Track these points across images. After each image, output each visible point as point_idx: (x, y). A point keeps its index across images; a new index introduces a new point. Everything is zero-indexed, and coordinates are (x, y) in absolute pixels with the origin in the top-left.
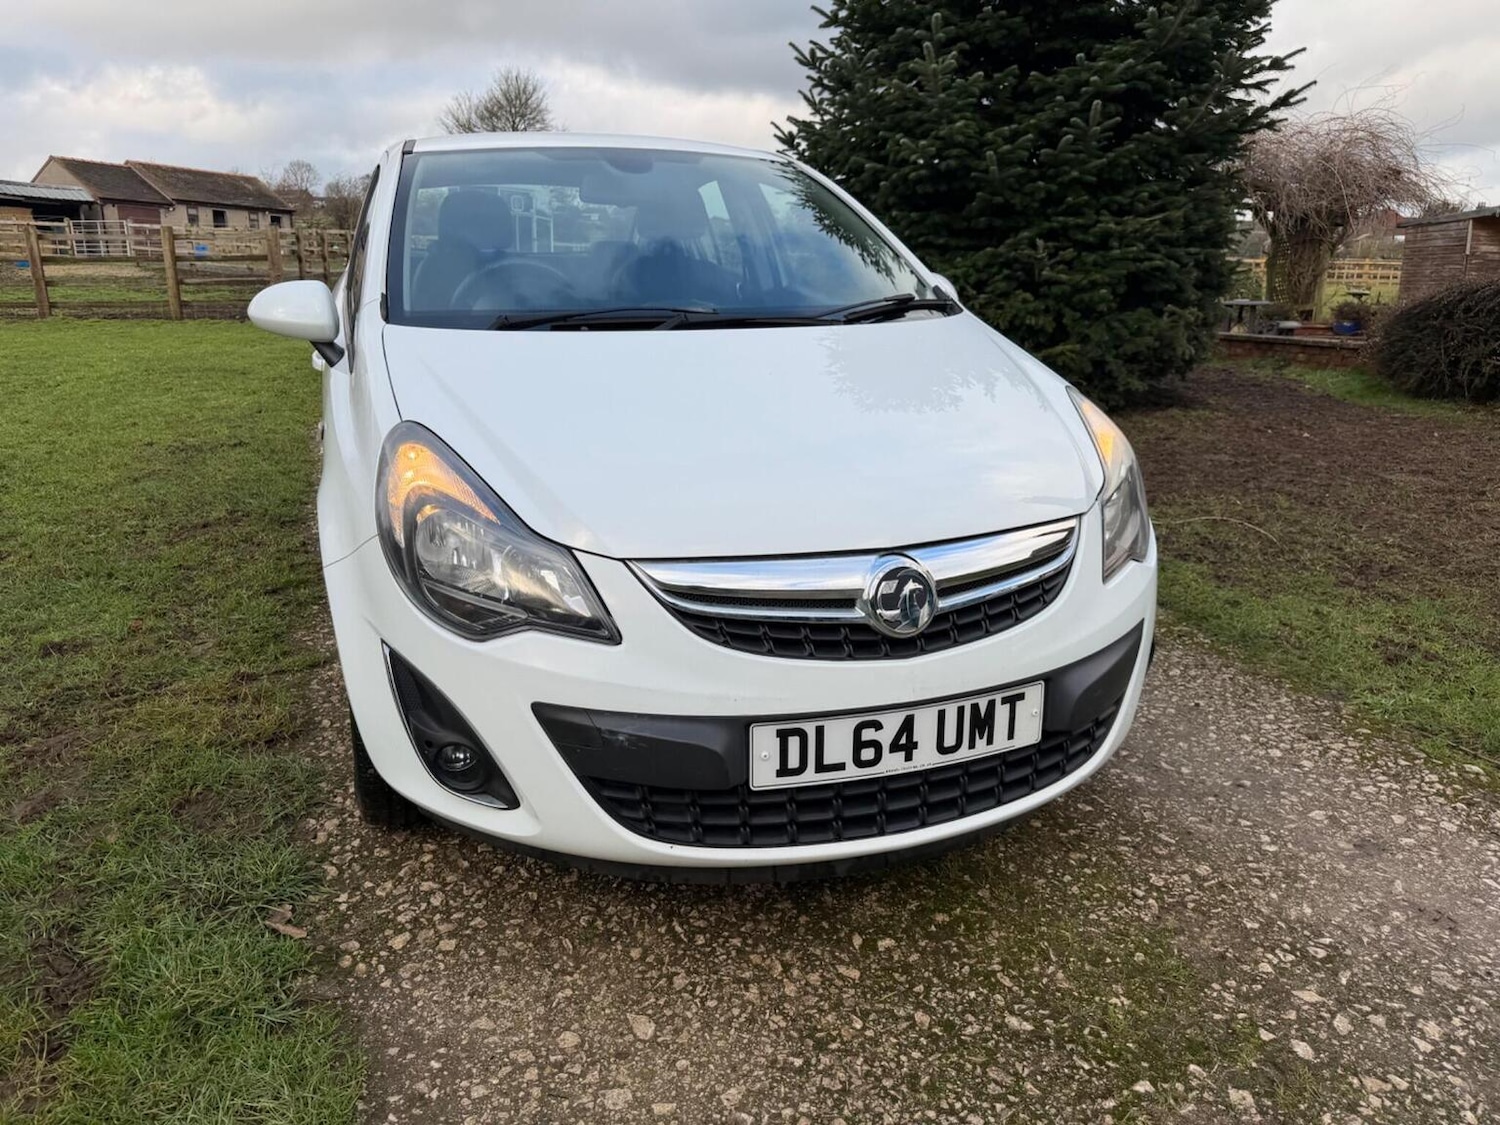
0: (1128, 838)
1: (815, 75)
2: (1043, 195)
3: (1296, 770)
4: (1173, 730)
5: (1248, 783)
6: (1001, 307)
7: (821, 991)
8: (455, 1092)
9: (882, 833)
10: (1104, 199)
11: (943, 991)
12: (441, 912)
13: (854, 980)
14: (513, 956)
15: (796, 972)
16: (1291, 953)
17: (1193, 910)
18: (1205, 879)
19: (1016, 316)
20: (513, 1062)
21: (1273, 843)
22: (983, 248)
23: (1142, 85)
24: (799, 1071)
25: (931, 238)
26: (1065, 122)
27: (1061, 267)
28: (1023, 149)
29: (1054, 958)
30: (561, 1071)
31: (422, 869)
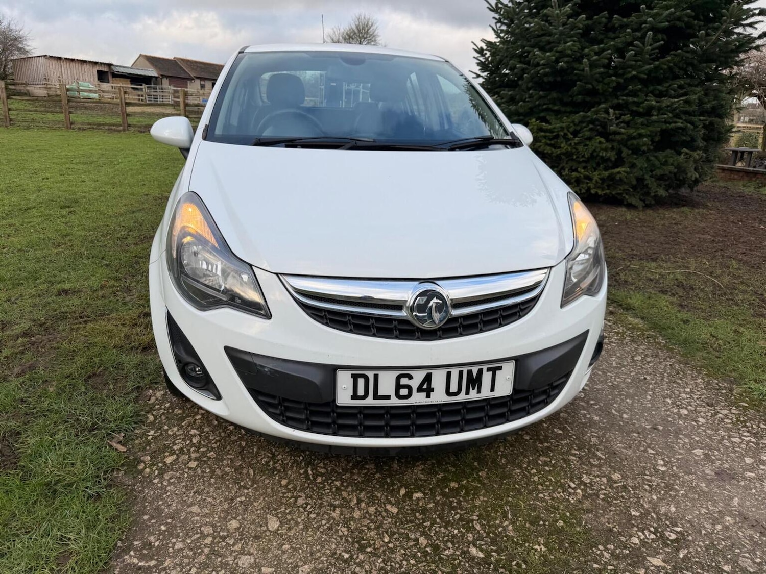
0: (577, 452)
1: (497, 16)
2: (614, 84)
3: (693, 423)
4: (626, 392)
5: (661, 428)
6: (587, 145)
7: (373, 517)
8: (168, 544)
9: (412, 436)
10: (651, 88)
11: (440, 527)
12: (195, 447)
13: (393, 514)
14: (222, 475)
15: (363, 505)
16: (654, 533)
17: (603, 499)
18: (615, 482)
19: (594, 151)
20: (202, 533)
21: (665, 465)
22: (578, 113)
23: (678, 24)
24: (346, 561)
25: (550, 106)
26: (631, 44)
27: (622, 125)
28: (605, 58)
29: (510, 517)
30: (223, 541)
31: (194, 422)
